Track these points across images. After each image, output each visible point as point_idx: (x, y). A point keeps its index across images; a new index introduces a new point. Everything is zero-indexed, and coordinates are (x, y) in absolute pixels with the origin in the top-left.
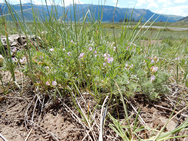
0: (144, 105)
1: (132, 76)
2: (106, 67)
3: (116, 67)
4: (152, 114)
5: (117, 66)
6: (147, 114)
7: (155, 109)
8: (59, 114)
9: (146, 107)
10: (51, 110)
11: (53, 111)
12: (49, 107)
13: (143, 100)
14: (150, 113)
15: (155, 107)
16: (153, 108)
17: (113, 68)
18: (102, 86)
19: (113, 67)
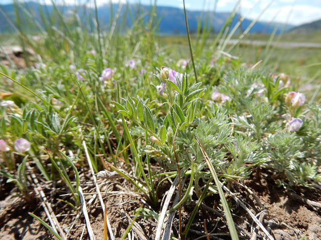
0: (274, 199)
1: (236, 120)
2: (165, 95)
3: (194, 94)
4: (306, 228)
5: (197, 93)
6: (292, 232)
7: (312, 213)
8: (32, 233)
9: (279, 204)
10: (11, 223)
11: (15, 225)
12: (9, 212)
13: (264, 182)
14: (300, 227)
15: (310, 208)
16: (303, 210)
17: (185, 98)
18: (153, 153)
19: (187, 93)
